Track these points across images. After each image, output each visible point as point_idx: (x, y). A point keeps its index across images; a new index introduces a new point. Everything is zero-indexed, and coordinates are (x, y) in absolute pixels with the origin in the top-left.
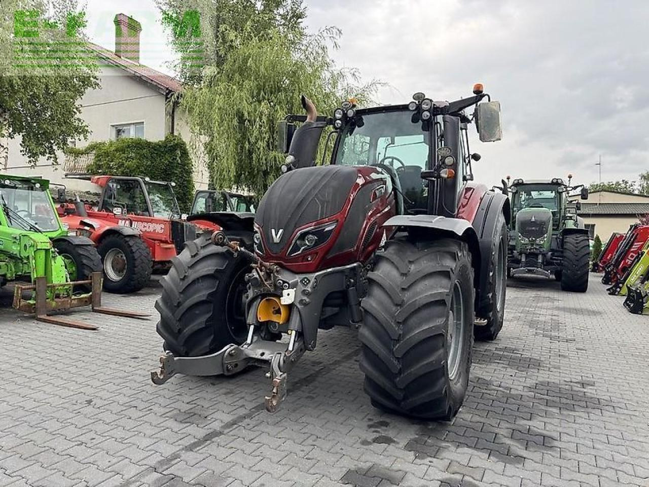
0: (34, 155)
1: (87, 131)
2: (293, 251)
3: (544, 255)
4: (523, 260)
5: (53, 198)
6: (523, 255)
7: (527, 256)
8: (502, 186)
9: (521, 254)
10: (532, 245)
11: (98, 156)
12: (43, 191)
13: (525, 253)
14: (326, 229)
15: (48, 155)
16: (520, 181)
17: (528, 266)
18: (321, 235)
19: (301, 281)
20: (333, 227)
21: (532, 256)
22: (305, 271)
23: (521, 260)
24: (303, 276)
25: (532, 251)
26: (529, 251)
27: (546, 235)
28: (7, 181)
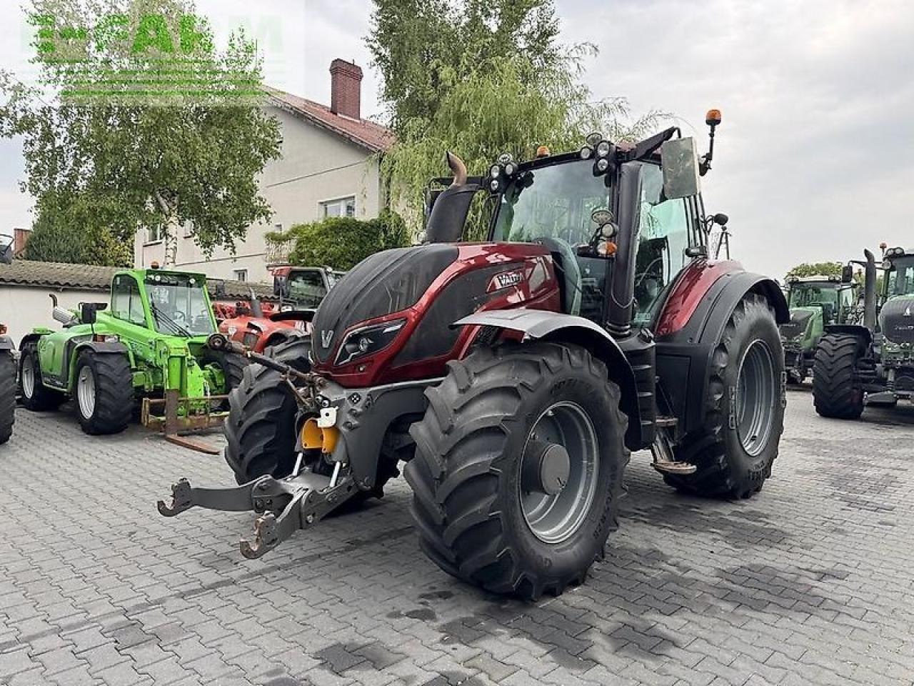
1: (268, 212)
2: (340, 360)
4: (891, 378)
5: (209, 293)
6: (891, 370)
7: (899, 372)
8: (865, 260)
9: (887, 370)
10: (906, 354)
11: (299, 242)
12: (199, 287)
13: (894, 368)
14: (387, 330)
15: (224, 244)
16: (898, 251)
17: (900, 390)
18: (378, 338)
19: (350, 398)
20: (399, 327)
21: (907, 374)
22: (358, 384)
23: (887, 379)
24: (353, 391)
25: (907, 364)
26: (899, 363)
28: (158, 276)
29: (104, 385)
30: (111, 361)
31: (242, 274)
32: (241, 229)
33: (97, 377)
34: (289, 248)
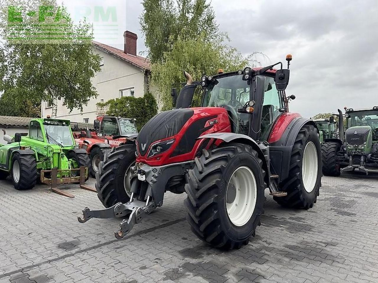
0: (71, 107)
3: (365, 156)
4: (351, 160)
5: (71, 128)
6: (351, 156)
8: (338, 114)
9: (349, 156)
10: (356, 150)
11: (111, 106)
12: (67, 126)
13: (351, 155)
16: (351, 110)
17: (355, 164)
21: (356, 157)
23: (349, 160)
25: (356, 153)
26: (353, 153)
27: (365, 143)
28: (49, 121)
29: (24, 168)
30: (27, 158)
31: (87, 120)
32: (85, 101)
33: (21, 165)
34: (107, 109)
